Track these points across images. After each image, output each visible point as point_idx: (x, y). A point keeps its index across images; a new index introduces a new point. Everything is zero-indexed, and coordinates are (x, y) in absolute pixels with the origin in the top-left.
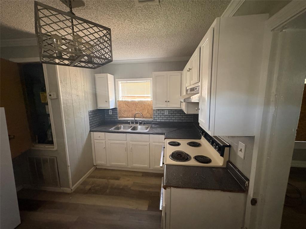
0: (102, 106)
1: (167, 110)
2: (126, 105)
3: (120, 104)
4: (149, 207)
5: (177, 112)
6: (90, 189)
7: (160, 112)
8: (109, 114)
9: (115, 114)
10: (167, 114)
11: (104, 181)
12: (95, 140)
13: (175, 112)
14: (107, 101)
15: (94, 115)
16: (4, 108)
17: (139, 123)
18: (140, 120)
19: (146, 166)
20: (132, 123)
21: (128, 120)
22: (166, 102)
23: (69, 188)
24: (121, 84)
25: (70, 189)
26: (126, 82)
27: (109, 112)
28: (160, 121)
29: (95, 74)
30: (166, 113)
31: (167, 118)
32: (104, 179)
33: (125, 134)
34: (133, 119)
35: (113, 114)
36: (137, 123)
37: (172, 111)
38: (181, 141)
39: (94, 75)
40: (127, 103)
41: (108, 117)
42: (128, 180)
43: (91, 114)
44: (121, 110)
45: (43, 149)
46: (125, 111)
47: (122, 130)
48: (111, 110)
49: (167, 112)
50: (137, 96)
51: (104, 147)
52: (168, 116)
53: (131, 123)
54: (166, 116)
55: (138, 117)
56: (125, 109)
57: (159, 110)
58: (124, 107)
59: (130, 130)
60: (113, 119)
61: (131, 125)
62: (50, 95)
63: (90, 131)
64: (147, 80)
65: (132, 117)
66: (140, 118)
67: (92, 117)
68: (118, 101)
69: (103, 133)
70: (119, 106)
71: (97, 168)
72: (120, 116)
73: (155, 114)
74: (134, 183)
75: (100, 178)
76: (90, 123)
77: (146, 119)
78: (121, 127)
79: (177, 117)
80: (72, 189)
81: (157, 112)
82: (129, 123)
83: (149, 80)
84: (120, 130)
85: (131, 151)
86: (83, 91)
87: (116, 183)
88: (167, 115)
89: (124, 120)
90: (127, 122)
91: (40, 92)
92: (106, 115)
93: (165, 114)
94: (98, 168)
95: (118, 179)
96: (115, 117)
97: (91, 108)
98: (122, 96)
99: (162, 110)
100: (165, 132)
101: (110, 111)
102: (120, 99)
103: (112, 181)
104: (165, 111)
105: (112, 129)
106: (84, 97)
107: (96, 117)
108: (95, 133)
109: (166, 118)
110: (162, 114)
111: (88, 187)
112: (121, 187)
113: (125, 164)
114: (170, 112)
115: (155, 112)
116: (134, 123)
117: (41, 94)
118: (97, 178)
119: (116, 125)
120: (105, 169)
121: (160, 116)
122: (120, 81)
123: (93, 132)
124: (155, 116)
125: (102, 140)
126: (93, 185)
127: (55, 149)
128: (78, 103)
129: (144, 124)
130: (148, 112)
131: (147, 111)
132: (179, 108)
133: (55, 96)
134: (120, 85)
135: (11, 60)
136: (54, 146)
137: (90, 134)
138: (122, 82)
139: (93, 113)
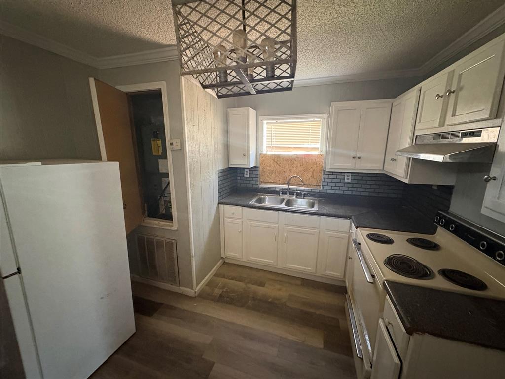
0: (237, 162)
1: (350, 174)
2: (274, 161)
3: (264, 161)
4: (324, 343)
5: (369, 178)
6: (221, 295)
7: (335, 177)
8: (245, 176)
9: (255, 176)
10: (349, 181)
11: (241, 285)
12: (226, 217)
13: (364, 178)
14: (246, 155)
15: (226, 177)
16: (118, 162)
17: (295, 194)
18: (297, 190)
19: (310, 269)
20: (284, 193)
21: (276, 188)
22: (354, 158)
23: (192, 289)
24: (267, 125)
25: (194, 291)
26: (275, 121)
27: (245, 173)
28: (334, 192)
29: (229, 109)
30: (348, 179)
31: (348, 187)
32: (240, 281)
33: (276, 212)
34: (286, 186)
35: (252, 176)
36: (291, 194)
37: (360, 175)
38: (393, 234)
39: (227, 111)
40: (277, 159)
41: (242, 181)
42: (280, 290)
43: (220, 175)
44: (265, 170)
45: (158, 227)
46: (272, 172)
47: (267, 204)
48: (248, 170)
49: (350, 177)
50: (294, 147)
51: (239, 231)
52: (350, 185)
53: (281, 193)
54: (346, 185)
55: (293, 184)
56: (271, 168)
57: (334, 173)
58: (270, 166)
59: (283, 206)
60: (251, 186)
61: (282, 196)
62: (172, 144)
63: (219, 203)
64: (316, 117)
65: (284, 184)
66: (298, 184)
67: (222, 180)
68: (261, 155)
69: (240, 208)
70: (262, 163)
71: (226, 261)
72: (262, 180)
73: (326, 180)
74: (289, 295)
75: (232, 279)
76: (219, 189)
77: (308, 187)
78: (264, 199)
79: (369, 186)
80: (196, 290)
81: (330, 176)
82: (277, 193)
83: (319, 118)
84: (263, 205)
85: (285, 242)
86: (213, 138)
87: (261, 290)
88: (349, 183)
89: (269, 188)
90: (273, 192)
91: (152, 139)
92: (239, 178)
93: (346, 180)
94: (227, 263)
95: (262, 284)
96: (254, 182)
97: (221, 167)
98: (267, 147)
99: (340, 174)
100: (351, 214)
101: (247, 172)
102: (264, 153)
103: (254, 287)
104: (346, 174)
105: (253, 202)
106: (213, 148)
107: (227, 180)
108: (226, 207)
109: (346, 189)
110: (339, 181)
111: (217, 292)
112: (270, 300)
113: (272, 261)
114: (356, 178)
115: (326, 176)
116: (286, 194)
117: (152, 142)
118: (229, 279)
119: (257, 195)
120: (238, 265)
121: (334, 184)
122: (266, 120)
123: (223, 204)
124: (326, 184)
125: (236, 218)
126: (225, 290)
127: (175, 227)
128: (206, 158)
129: (304, 196)
130: (312, 176)
131: (310, 175)
132: (380, 170)
133: (179, 144)
134: (265, 126)
135: (117, 87)
136: (172, 223)
137: (218, 207)
138: (269, 121)
139: (223, 174)
